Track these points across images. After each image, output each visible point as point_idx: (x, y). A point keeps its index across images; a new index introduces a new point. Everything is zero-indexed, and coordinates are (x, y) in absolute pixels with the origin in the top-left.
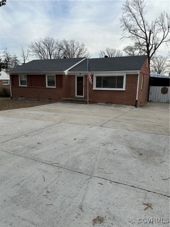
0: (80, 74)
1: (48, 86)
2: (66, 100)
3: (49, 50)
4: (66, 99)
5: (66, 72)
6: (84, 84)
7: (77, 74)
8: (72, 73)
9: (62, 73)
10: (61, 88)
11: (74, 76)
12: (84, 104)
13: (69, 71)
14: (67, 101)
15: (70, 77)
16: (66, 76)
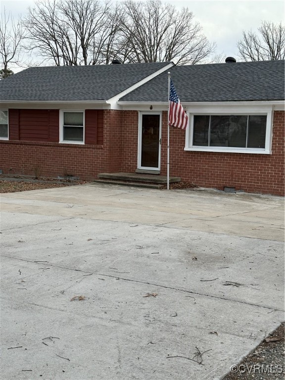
0: (151, 108)
1: (65, 139)
2: (111, 178)
3: (82, 33)
4: (111, 174)
5: (113, 103)
6: (162, 135)
7: (144, 107)
8: (130, 105)
9: (102, 105)
10: (98, 146)
11: (135, 113)
12: (157, 188)
13: (121, 99)
14: (113, 179)
15: (123, 115)
16: (112, 112)
